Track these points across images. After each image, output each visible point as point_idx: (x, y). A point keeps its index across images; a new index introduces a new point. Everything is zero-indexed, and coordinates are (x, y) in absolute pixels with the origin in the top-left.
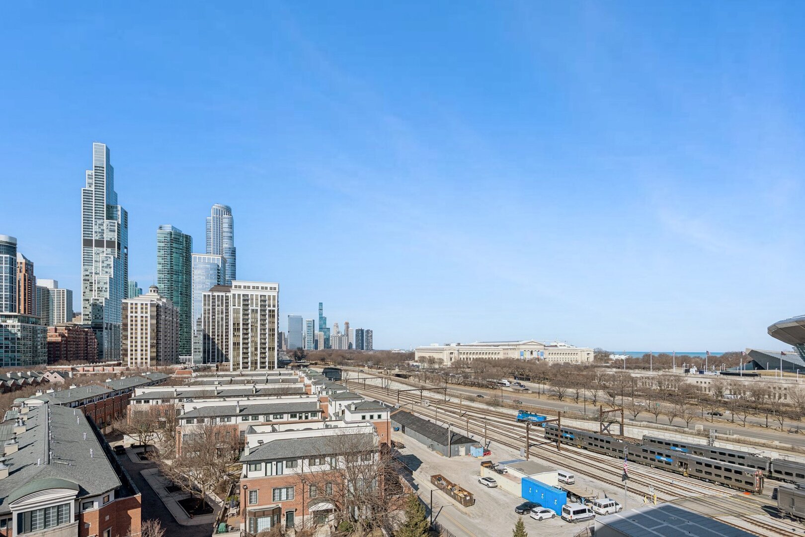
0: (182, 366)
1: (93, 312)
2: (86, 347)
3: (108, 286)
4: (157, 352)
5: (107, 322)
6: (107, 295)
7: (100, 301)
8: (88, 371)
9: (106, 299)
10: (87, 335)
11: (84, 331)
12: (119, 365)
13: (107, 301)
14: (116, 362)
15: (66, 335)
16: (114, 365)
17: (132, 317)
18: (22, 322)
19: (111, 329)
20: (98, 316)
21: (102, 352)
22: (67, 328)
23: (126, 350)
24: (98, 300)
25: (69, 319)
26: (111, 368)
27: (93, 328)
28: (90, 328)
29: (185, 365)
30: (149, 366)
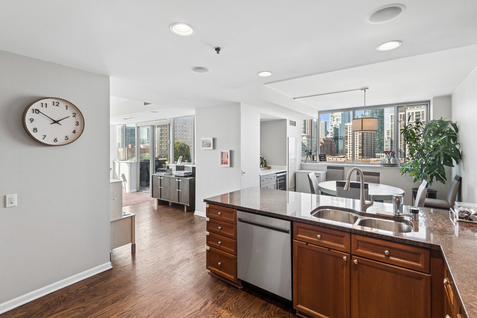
0: (376, 159)
1: (334, 131)
2: (331, 148)
3: (340, 117)
4: (363, 151)
5: (340, 136)
6: (340, 122)
7: (337, 125)
8: (330, 160)
9: (340, 124)
10: (331, 142)
11: (330, 141)
12: (344, 157)
13: (340, 125)
14: (343, 156)
15: (323, 143)
16: (341, 157)
17: (349, 132)
18: (308, 138)
19: (342, 139)
20: (336, 133)
21: (338, 151)
22: (324, 140)
23: (347, 150)
24: (336, 125)
25: (326, 135)
26: (340, 159)
27: (334, 139)
28: (333, 139)
29: (378, 159)
30: (358, 159)
